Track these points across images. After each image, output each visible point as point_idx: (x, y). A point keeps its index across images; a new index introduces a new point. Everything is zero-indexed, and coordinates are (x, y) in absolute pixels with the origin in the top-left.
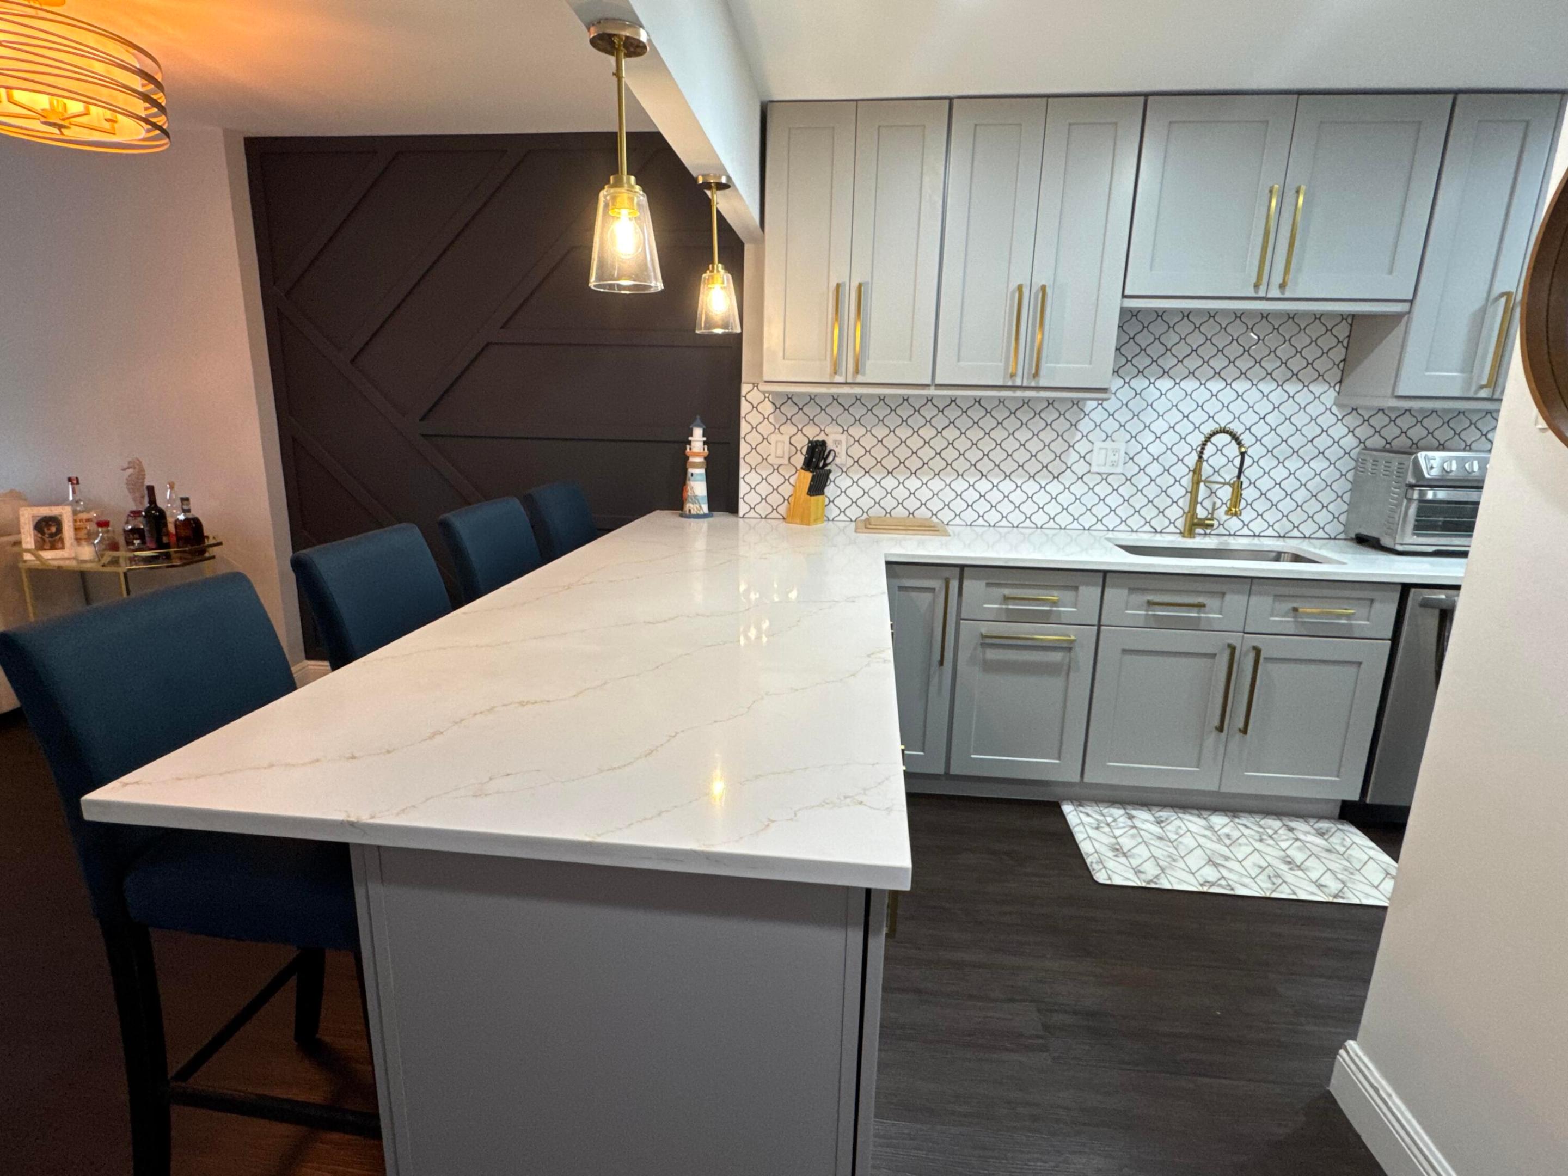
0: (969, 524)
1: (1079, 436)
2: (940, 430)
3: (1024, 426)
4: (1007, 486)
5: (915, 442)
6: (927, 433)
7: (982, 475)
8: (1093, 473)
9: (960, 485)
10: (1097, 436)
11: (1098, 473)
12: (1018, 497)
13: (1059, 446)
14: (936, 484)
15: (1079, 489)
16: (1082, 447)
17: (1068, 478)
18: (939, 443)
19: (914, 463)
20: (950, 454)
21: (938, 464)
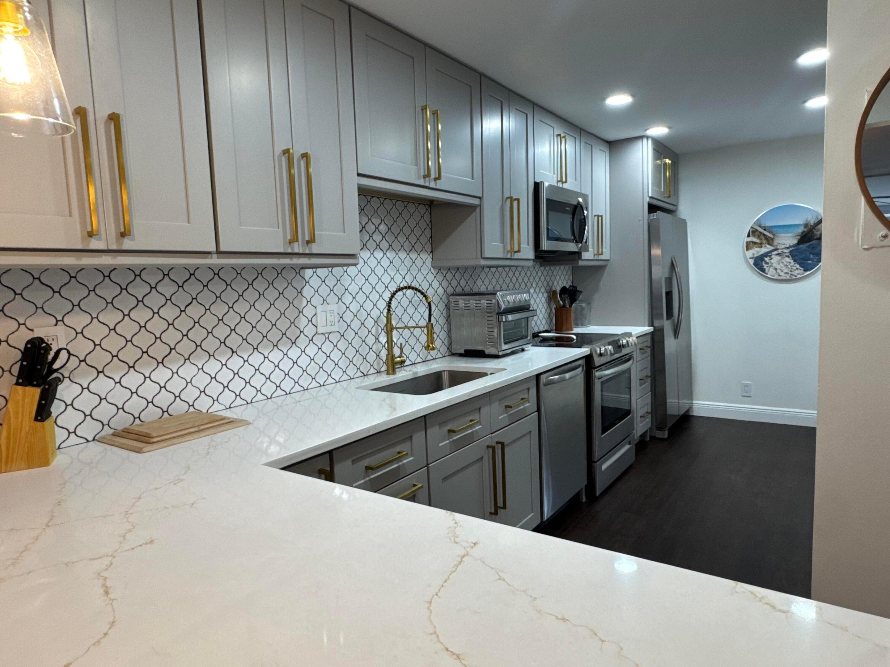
0: (228, 407)
1: (305, 303)
2: (183, 309)
3: (262, 296)
4: (256, 359)
5: (157, 326)
6: (169, 312)
7: (233, 352)
8: (320, 334)
9: (213, 367)
10: (316, 301)
11: (322, 334)
12: (267, 368)
13: (291, 313)
14: (188, 371)
15: (311, 350)
16: (308, 312)
17: (302, 341)
18: (184, 323)
19: (159, 351)
20: (197, 334)
21: (186, 347)
